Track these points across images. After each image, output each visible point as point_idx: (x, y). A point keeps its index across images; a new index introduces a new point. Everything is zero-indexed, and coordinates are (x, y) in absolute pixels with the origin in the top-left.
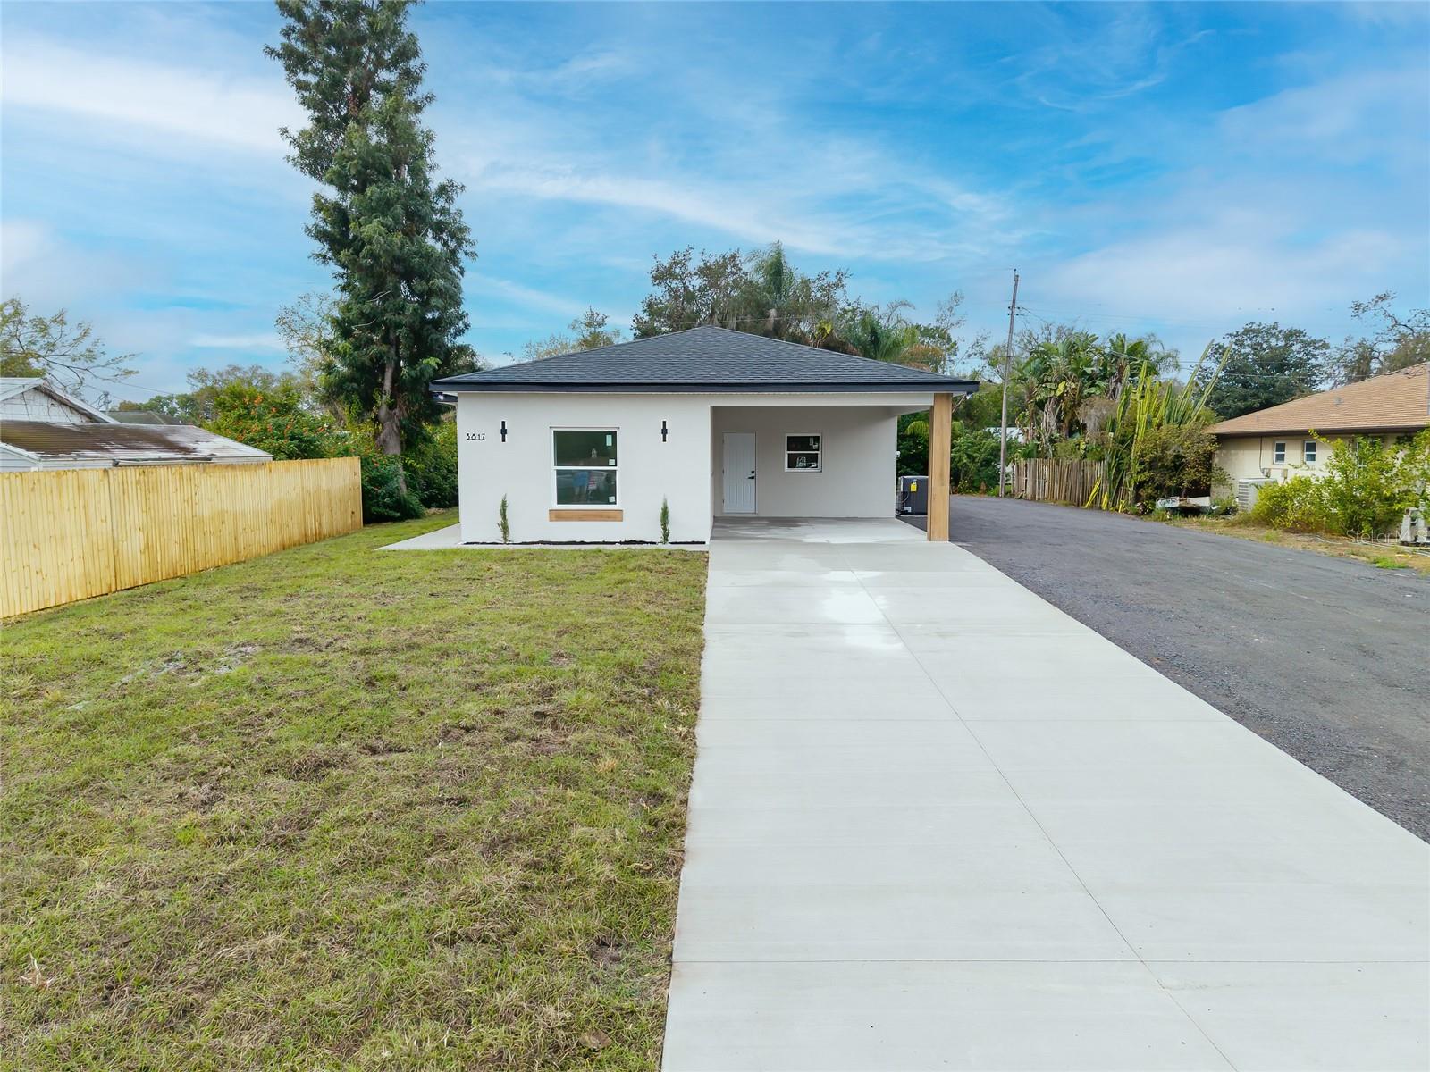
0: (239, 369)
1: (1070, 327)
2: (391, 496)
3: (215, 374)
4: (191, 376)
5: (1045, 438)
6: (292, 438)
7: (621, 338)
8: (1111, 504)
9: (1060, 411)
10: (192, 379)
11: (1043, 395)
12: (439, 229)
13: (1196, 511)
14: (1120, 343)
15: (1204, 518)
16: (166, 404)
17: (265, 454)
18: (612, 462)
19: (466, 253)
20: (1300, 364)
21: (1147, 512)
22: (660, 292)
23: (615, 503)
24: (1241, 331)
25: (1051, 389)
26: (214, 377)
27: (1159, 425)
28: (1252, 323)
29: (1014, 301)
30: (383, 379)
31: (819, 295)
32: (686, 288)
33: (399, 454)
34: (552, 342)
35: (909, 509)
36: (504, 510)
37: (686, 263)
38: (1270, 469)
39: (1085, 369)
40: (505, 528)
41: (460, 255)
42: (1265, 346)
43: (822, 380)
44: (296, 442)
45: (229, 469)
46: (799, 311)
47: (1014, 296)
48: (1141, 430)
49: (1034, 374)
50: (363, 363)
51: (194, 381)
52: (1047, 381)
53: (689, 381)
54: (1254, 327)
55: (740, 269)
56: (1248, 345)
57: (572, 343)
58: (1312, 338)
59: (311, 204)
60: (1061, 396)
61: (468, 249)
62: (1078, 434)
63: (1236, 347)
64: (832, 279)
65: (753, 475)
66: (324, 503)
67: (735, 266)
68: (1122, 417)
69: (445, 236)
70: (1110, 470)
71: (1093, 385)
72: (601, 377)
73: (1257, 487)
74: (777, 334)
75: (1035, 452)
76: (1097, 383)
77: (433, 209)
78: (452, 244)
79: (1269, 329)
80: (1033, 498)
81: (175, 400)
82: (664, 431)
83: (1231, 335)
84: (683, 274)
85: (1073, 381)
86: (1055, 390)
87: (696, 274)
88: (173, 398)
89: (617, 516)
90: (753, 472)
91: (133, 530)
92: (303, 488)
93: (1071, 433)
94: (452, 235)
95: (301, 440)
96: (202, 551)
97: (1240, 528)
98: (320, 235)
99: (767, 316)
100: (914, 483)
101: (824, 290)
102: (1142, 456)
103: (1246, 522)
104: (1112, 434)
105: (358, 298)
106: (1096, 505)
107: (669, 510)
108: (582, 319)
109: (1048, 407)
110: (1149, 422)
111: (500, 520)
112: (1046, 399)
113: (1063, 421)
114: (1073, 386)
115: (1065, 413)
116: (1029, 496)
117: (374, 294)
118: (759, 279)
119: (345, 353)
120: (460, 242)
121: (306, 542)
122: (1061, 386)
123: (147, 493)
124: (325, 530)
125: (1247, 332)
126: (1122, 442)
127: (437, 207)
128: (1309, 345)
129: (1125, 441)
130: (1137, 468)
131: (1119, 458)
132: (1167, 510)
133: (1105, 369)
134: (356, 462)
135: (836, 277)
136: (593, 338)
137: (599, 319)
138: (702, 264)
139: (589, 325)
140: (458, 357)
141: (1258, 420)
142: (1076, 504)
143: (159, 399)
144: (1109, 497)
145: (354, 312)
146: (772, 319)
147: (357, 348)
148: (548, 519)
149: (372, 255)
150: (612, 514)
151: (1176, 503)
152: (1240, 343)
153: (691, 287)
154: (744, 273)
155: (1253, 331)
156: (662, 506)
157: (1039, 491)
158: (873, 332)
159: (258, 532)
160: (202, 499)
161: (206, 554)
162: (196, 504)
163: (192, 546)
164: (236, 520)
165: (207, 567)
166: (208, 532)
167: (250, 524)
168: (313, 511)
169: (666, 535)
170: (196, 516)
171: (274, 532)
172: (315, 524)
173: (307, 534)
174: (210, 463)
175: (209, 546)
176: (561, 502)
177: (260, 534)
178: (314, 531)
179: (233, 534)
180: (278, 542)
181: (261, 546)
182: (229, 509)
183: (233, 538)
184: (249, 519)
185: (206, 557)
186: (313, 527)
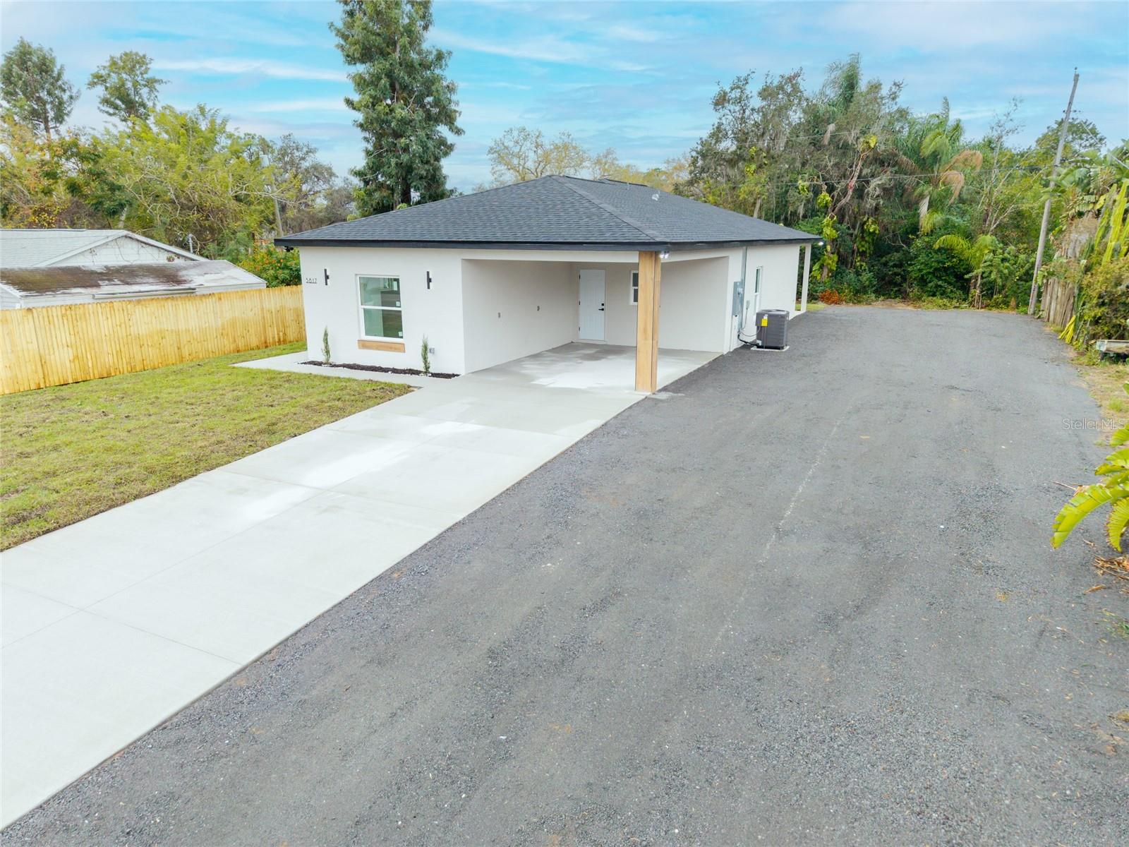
8: (1075, 337)
17: (259, 281)
18: (399, 303)
23: (402, 337)
29: (1070, 103)
35: (760, 343)
36: (327, 339)
40: (327, 354)
68: (1100, 242)
82: (429, 280)
89: (400, 348)
90: (603, 305)
91: (61, 347)
96: (138, 358)
100: (766, 318)
104: (1085, 262)
107: (429, 348)
116: (1045, 317)
123: (75, 322)
132: (1100, 352)
148: (357, 347)
150: (397, 346)
157: (1052, 312)
159: (206, 343)
160: (137, 322)
161: (143, 360)
162: (130, 327)
163: (127, 356)
164: (179, 335)
165: (146, 368)
166: (146, 345)
167: (195, 337)
168: (275, 325)
169: (427, 368)
170: (130, 335)
171: (226, 342)
172: (278, 334)
173: (268, 341)
174: (193, 293)
175: (147, 354)
176: (367, 333)
177: (208, 344)
178: (277, 340)
179: (175, 345)
180: (232, 348)
181: (211, 353)
182: (169, 329)
183: (176, 349)
184: (195, 334)
185: (145, 362)
186: (276, 336)
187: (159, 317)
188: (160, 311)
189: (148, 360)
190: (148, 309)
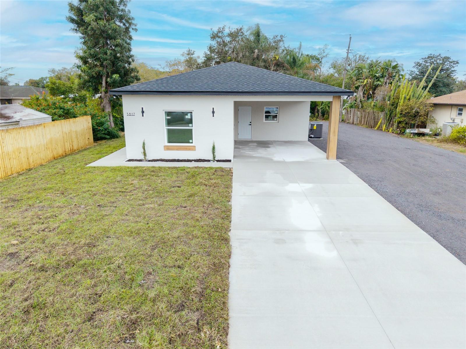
0: (66, 69)
1: (363, 55)
2: (106, 129)
3: (58, 71)
4: (49, 71)
5: (358, 100)
6: (61, 108)
7: (200, 59)
8: (386, 129)
9: (365, 90)
10: (50, 72)
11: (359, 84)
12: (121, 18)
13: (423, 135)
14: (389, 64)
15: (427, 138)
16: (45, 80)
17: (48, 116)
18: (190, 125)
19: (133, 29)
20: (447, 69)
21: (402, 133)
22: (214, 43)
23: (192, 143)
24: (427, 57)
25: (362, 82)
26: (57, 71)
27: (409, 99)
28: (431, 54)
29: (349, 47)
30: (102, 81)
31: (274, 44)
32: (223, 42)
33: (110, 111)
34: (175, 61)
35: (313, 136)
36: (144, 146)
37: (223, 32)
38: (455, 118)
39: (376, 74)
40: (145, 154)
41: (130, 30)
42: (435, 63)
43: (283, 90)
44: (62, 110)
45: (22, 129)
46: (266, 50)
47: (349, 45)
48: (401, 102)
49: (355, 76)
50: (92, 75)
51: (51, 73)
52: (360, 79)
53: (224, 91)
54: (432, 55)
55: (244, 34)
56: (429, 63)
57: (182, 61)
58: (453, 60)
59: (68, 8)
60: (365, 85)
61: (134, 27)
62: (371, 99)
63: (425, 63)
64: (279, 38)
65: (251, 124)
66: (74, 136)
67: (242, 32)
68: (393, 95)
69: (124, 21)
70: (387, 115)
71: (379, 80)
72: (185, 88)
73: (451, 126)
74: (258, 59)
75: (354, 106)
76: (380, 80)
77: (118, 10)
78: (127, 25)
79: (437, 57)
80: (353, 123)
81: (48, 79)
82: (213, 112)
83: (423, 59)
84: (222, 36)
85: (370, 79)
86: (363, 82)
87: (227, 36)
88: (47, 78)
89: (193, 148)
90: (250, 122)
92: (62, 132)
93: (368, 99)
94: (127, 21)
95: (64, 109)
96: (9, 167)
97: (444, 143)
98: (72, 21)
99: (254, 53)
100: (315, 126)
101: (276, 42)
102: (402, 111)
103: (446, 141)
104: (389, 102)
105: (89, 48)
106: (380, 129)
107: (216, 147)
108: (186, 52)
109: (360, 89)
110: (405, 98)
111: (142, 150)
112: (359, 86)
113: (365, 94)
114: (370, 81)
115: (367, 91)
116: (351, 122)
117: (95, 46)
118: (252, 38)
119: (85, 71)
120: (130, 24)
121: (65, 155)
122: (366, 81)
124: (75, 147)
125: (429, 57)
126: (393, 105)
127: (120, 8)
128: (451, 62)
129: (395, 105)
130: (399, 115)
131: (391, 112)
132: (411, 133)
133: (383, 74)
134: (89, 118)
135: (280, 37)
136: (190, 59)
137: (192, 52)
138: (229, 32)
139: (188, 54)
140: (131, 73)
141: (450, 98)
142: (371, 127)
143: (42, 78)
144: (386, 126)
145: (87, 53)
146: (256, 54)
147: (90, 69)
148: (163, 150)
149: (92, 29)
151: (416, 131)
152: (426, 61)
153: (225, 41)
154: (245, 36)
155: (431, 57)
156: (212, 145)
157: (355, 121)
158: (294, 59)
159: (40, 154)
160: (7, 144)
161: (11, 168)
162: (4, 147)
163: (3, 166)
164: (27, 150)
165: (13, 173)
166: (12, 158)
167: (35, 151)
168: (68, 141)
169: (214, 157)
170: (4, 152)
171: (49, 153)
172: (70, 146)
173: (66, 151)
174: (18, 124)
175: (13, 164)
176: (169, 142)
177: (41, 154)
178: (70, 150)
179: (26, 157)
180: (51, 156)
181: (42, 160)
182: (23, 147)
183: (27, 159)
184: (35, 149)
185: (12, 169)
186: (69, 147)
187: (17, 139)
188: (18, 136)
189: (14, 168)
190: (12, 135)
